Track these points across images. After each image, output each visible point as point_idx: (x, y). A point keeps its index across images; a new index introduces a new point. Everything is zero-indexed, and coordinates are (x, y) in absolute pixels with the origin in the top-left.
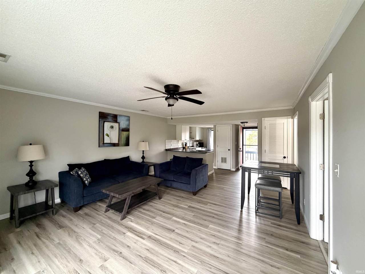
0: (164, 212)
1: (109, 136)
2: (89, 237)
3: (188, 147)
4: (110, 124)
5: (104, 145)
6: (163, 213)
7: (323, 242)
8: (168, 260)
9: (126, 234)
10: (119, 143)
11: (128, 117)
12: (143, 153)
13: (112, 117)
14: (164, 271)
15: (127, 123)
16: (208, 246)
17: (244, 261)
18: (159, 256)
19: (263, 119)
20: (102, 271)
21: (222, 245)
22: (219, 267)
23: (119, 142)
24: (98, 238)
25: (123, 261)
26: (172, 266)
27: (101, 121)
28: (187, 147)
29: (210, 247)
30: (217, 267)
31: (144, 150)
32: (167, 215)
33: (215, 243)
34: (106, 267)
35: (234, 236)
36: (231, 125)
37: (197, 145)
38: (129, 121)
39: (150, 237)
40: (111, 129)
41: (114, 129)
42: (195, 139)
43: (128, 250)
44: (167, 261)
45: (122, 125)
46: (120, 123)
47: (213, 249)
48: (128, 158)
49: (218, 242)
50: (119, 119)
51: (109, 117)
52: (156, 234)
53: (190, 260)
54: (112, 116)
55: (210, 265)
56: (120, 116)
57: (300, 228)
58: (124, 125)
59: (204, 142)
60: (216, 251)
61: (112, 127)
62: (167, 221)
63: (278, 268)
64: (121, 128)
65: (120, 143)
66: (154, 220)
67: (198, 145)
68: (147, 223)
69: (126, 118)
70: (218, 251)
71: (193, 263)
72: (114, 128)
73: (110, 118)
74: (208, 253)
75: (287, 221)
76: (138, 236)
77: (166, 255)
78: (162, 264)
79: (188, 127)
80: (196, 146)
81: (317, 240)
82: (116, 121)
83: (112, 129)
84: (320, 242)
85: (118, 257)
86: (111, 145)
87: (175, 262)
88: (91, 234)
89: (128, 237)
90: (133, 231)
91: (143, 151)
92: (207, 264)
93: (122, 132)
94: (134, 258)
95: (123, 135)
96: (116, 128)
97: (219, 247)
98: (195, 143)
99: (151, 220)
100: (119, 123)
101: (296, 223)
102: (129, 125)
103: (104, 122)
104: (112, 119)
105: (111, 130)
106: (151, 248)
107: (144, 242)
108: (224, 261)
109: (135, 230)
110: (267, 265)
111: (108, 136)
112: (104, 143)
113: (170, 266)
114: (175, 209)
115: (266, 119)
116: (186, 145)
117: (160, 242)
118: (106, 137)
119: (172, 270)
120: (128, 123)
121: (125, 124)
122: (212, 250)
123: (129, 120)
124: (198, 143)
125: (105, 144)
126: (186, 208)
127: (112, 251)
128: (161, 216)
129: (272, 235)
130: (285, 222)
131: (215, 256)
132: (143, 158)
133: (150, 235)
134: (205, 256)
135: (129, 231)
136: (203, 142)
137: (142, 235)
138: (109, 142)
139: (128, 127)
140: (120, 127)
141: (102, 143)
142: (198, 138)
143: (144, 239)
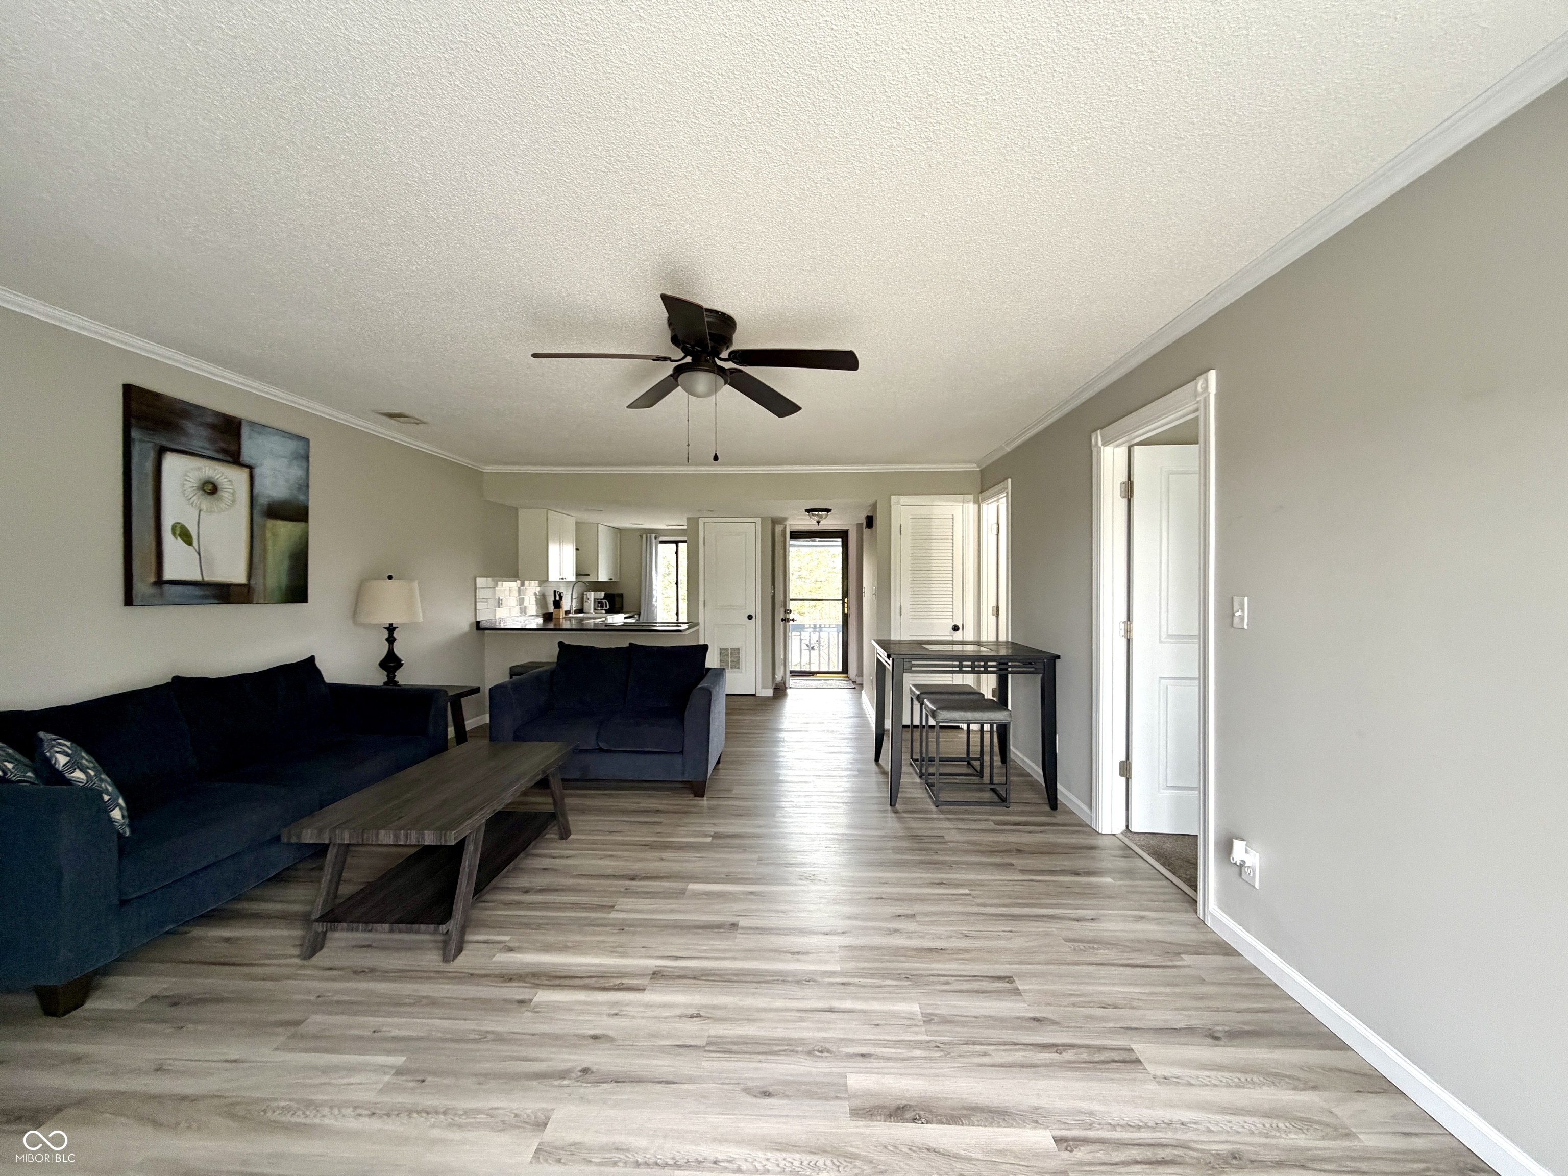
0: (633, 879)
1: (195, 543)
2: (329, 1084)
3: (567, 613)
4: (199, 469)
5: (162, 594)
6: (634, 883)
7: (1128, 834)
8: (804, 1015)
9: (535, 1000)
10: (252, 582)
11: (301, 443)
12: (391, 640)
13: (213, 426)
14: (821, 1052)
15: (296, 472)
16: (889, 929)
17: (1011, 932)
18: (757, 1015)
19: (894, 498)
20: (565, 1164)
21: (926, 914)
22: (964, 970)
23: (250, 576)
24: (391, 1067)
25: (627, 1092)
26: (833, 1026)
27: (141, 441)
28: (562, 615)
29: (896, 931)
30: (965, 974)
31: (395, 621)
32: (655, 883)
33: (899, 916)
34: (574, 1144)
35: (936, 881)
36: (758, 520)
37: (599, 603)
38: (304, 465)
39: (657, 975)
40: (205, 503)
41: (220, 499)
42: (591, 579)
43: (609, 1050)
44: (802, 1020)
45: (268, 482)
46: (257, 471)
47: (910, 935)
48: (309, 666)
49: (910, 912)
50: (250, 447)
51: (190, 427)
52: (677, 958)
53: (871, 986)
54: (210, 420)
55: (939, 975)
56: (260, 428)
57: (1059, 818)
58: (281, 482)
59: (628, 590)
60: (921, 937)
61: (210, 489)
62: (673, 904)
63: (1092, 919)
64: (263, 501)
65: (257, 583)
66: (613, 915)
67: (602, 607)
68: (600, 934)
69: (291, 445)
70: (928, 934)
71: (886, 989)
72: (225, 495)
73: (197, 436)
74: (906, 949)
75: (1021, 808)
76: (605, 989)
77: (779, 1004)
78: (795, 1035)
79: (570, 522)
80: (595, 609)
81: (1114, 835)
82: (233, 457)
83: (209, 497)
84: (1121, 837)
85: (588, 1090)
86: (205, 597)
87: (831, 1010)
88: (325, 1070)
89: (556, 1007)
90: (557, 982)
91: (391, 629)
92: (927, 978)
93: (270, 523)
94: (666, 1062)
95: (275, 535)
96: (233, 494)
97: (920, 921)
98: (592, 596)
99: (604, 918)
100: (251, 468)
101: (1047, 808)
102: (304, 486)
103: (161, 451)
104: (211, 440)
105: (204, 507)
106: (705, 1006)
107: (648, 997)
108: (966, 951)
109: (559, 974)
110: (1066, 922)
111: (185, 535)
112: (160, 582)
113: (825, 1030)
114: (666, 855)
115: (904, 499)
116: (557, 604)
117: (714, 975)
118: (171, 543)
119: (846, 1036)
120: (300, 473)
121: (287, 481)
122: (910, 938)
123: (307, 458)
124: (602, 594)
125: (166, 587)
126: (708, 843)
127: (534, 1083)
128: (628, 893)
129: (1019, 851)
130: (1022, 812)
131: (931, 950)
132: (391, 663)
133: (655, 969)
134: (903, 958)
135: (537, 986)
136: (620, 592)
137: (618, 981)
138: (196, 576)
139: (302, 497)
140: (256, 491)
141: (152, 579)
142: (603, 576)
143: (644, 990)
